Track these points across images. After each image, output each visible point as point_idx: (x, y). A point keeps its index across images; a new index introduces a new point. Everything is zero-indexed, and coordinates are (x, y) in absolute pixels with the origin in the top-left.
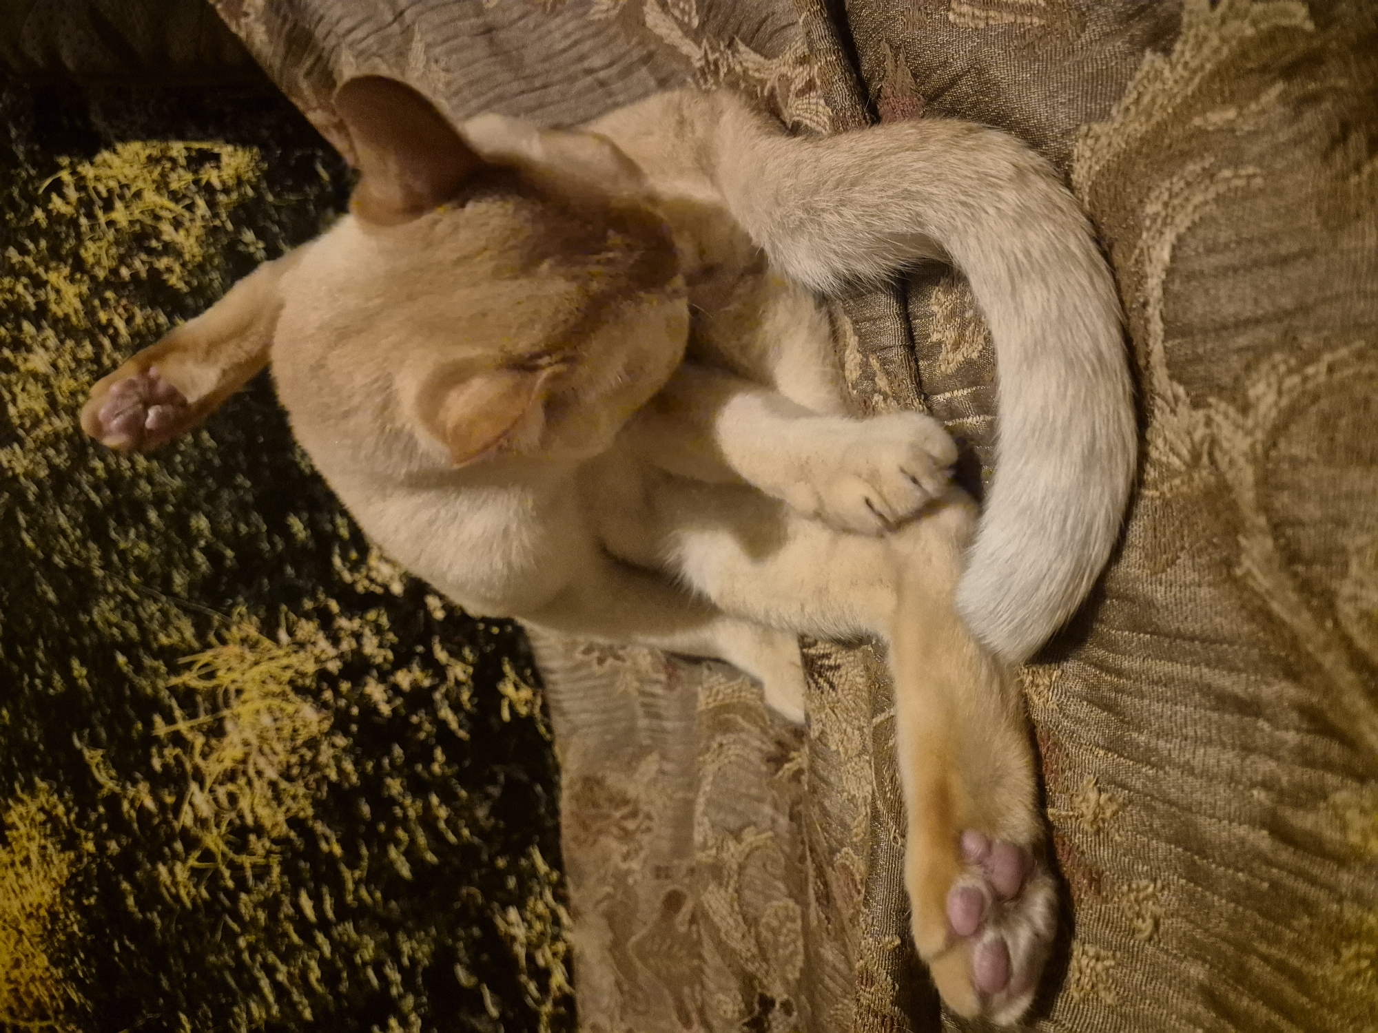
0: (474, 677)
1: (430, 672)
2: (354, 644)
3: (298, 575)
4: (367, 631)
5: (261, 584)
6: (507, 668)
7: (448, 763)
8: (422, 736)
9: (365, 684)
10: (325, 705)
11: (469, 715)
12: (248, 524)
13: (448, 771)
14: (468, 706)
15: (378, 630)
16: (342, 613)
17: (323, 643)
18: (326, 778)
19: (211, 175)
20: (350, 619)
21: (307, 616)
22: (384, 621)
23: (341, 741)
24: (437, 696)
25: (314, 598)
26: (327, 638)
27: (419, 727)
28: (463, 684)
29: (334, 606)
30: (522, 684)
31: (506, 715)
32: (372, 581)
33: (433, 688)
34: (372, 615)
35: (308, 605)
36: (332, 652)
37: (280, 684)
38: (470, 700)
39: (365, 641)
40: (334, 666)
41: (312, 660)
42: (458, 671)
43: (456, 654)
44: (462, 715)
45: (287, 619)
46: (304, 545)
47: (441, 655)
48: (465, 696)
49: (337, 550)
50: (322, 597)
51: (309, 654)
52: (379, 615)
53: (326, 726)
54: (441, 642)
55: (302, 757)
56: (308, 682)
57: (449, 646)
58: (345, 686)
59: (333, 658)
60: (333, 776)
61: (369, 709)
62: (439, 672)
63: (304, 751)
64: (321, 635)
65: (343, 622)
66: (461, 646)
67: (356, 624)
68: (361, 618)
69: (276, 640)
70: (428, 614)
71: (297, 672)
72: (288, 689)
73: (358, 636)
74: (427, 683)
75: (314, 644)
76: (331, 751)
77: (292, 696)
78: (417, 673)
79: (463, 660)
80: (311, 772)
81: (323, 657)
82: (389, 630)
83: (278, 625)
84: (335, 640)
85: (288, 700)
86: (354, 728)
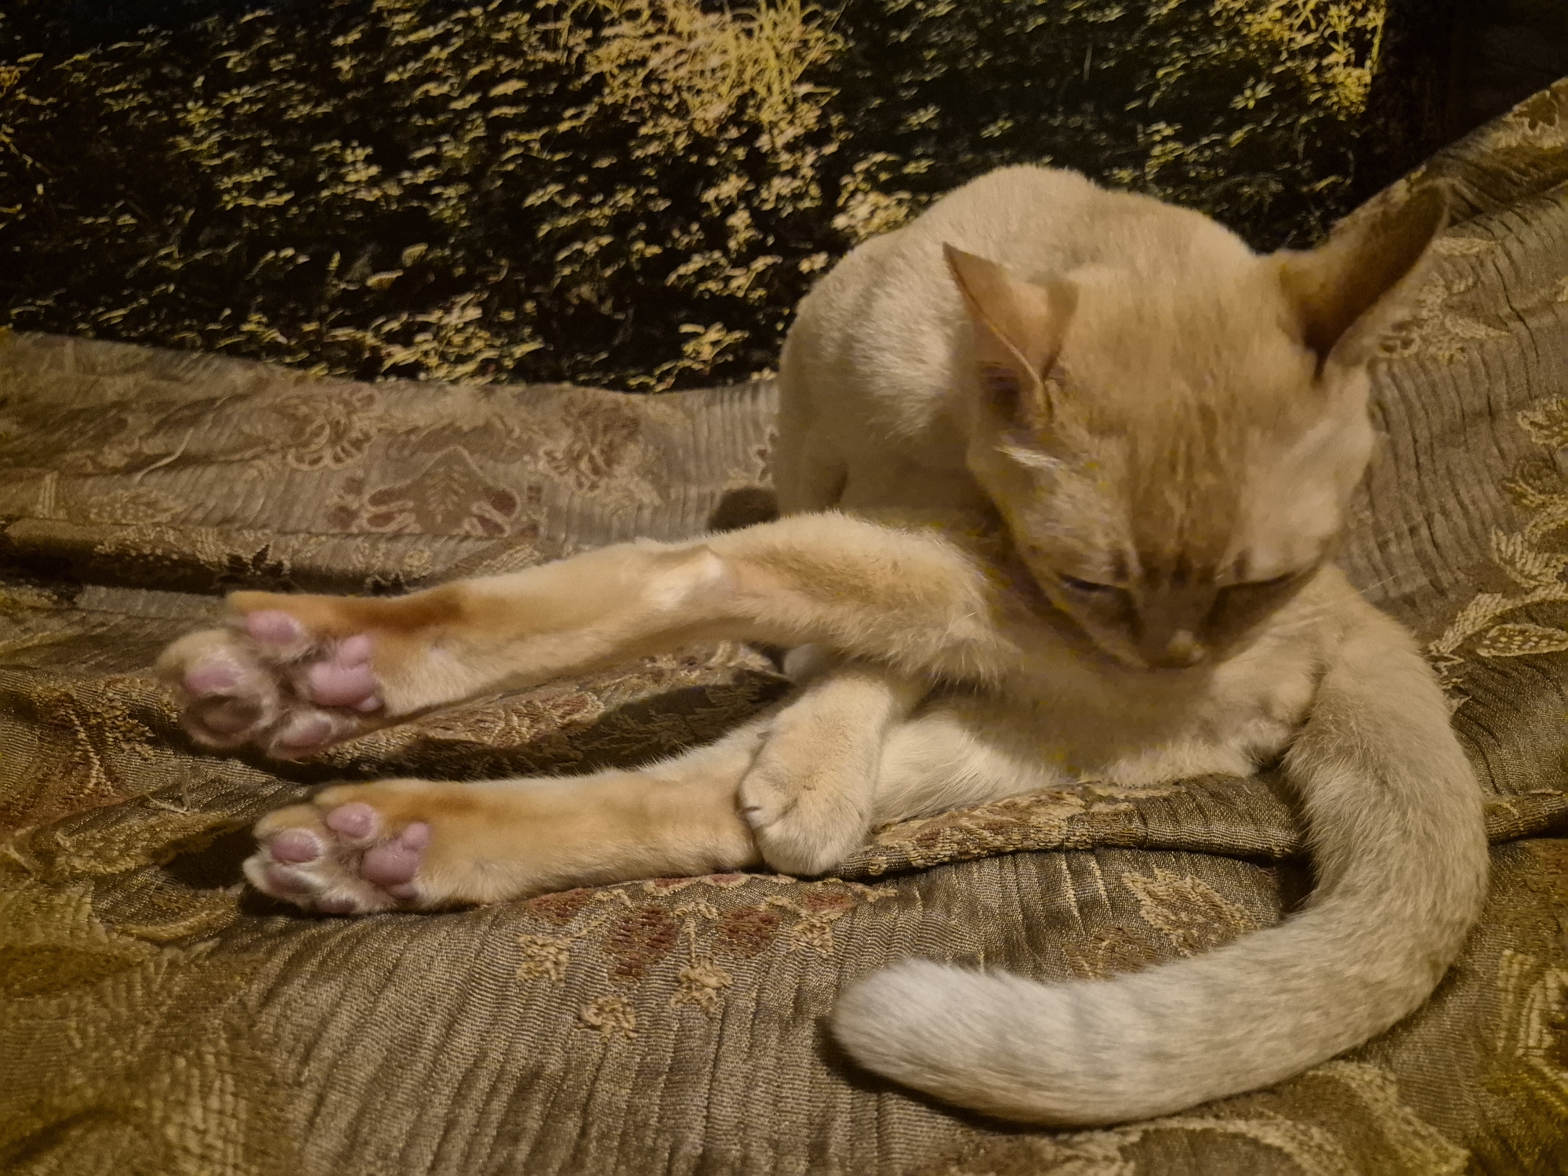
0: (732, 296)
1: (744, 250)
2: (784, 167)
4: (797, 183)
5: (864, 69)
6: (737, 335)
7: (642, 259)
8: (676, 234)
9: (740, 176)
10: (723, 129)
11: (691, 288)
12: (934, 60)
13: (634, 259)
15: (797, 196)
16: (820, 157)
17: (791, 133)
18: (644, 122)
19: (1340, 54)
20: (812, 166)
21: (822, 118)
22: (807, 204)
23: (681, 142)
24: (717, 255)
25: (841, 128)
26: (796, 138)
27: (685, 231)
28: (726, 286)
29: (830, 149)
30: (717, 350)
31: (686, 328)
32: (853, 194)
33: (726, 252)
34: (814, 190)
35: (835, 120)
36: (780, 142)
37: (752, 80)
38: (708, 290)
39: (787, 180)
40: (764, 142)
41: (774, 119)
42: (741, 281)
43: (760, 280)
44: (692, 280)
45: (823, 94)
46: (903, 121)
47: (760, 264)
48: (712, 286)
49: (891, 158)
50: (842, 136)
51: (780, 116)
52: (812, 199)
53: (699, 127)
54: (774, 264)
55: (670, 97)
56: (750, 111)
57: (771, 271)
58: (740, 153)
59: (773, 142)
60: (643, 131)
62: (743, 260)
63: (676, 100)
65: (810, 158)
66: (766, 286)
67: (807, 172)
68: (812, 178)
69: (800, 81)
70: (808, 254)
71: (763, 100)
72: (746, 88)
73: (793, 172)
74: (732, 244)
75: (791, 122)
76: (671, 131)
77: (738, 92)
78: (744, 235)
79: (752, 288)
80: (651, 106)
81: (776, 132)
82: (795, 208)
83: (817, 84)
84: (791, 147)
85: (732, 88)
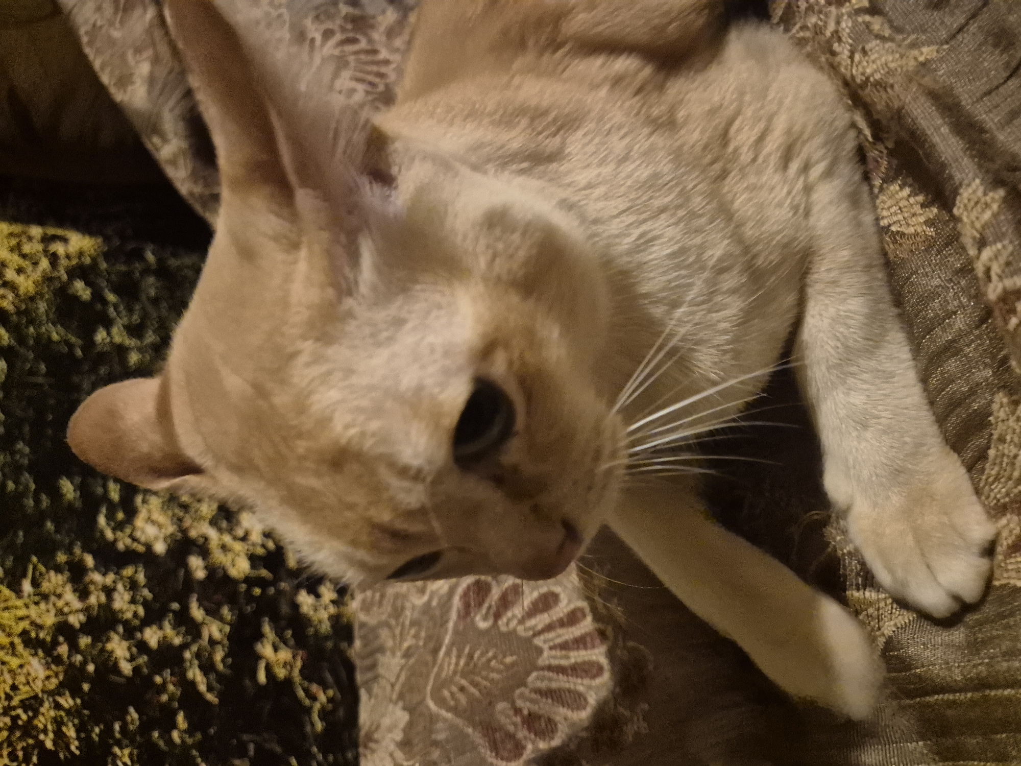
0: (230, 637)
1: (183, 629)
2: (103, 599)
3: (57, 530)
4: (120, 587)
5: (16, 535)
6: (267, 629)
7: (190, 731)
8: (164, 698)
9: (109, 639)
11: (220, 677)
12: (17, 482)
13: (189, 741)
14: (220, 667)
15: (133, 585)
16: (96, 568)
17: (70, 596)
19: (59, 248)
20: (104, 575)
21: (58, 569)
22: (141, 578)
24: (187, 655)
25: (69, 551)
26: (75, 591)
27: (162, 688)
28: (219, 643)
29: (89, 561)
30: (282, 645)
31: (262, 677)
32: (134, 539)
33: (185, 646)
34: (128, 571)
35: (61, 558)
36: (77, 604)
37: (9, 635)
38: (223, 660)
39: (116, 596)
40: (75, 620)
41: (53, 612)
42: (214, 630)
43: (213, 612)
44: (212, 676)
47: (197, 613)
48: (219, 656)
49: (104, 510)
50: (77, 550)
51: (51, 606)
52: (136, 572)
53: (53, 683)
54: (198, 600)
56: (42, 635)
57: (207, 604)
58: (84, 641)
59: (77, 611)
60: (49, 744)
61: (108, 666)
62: (193, 630)
64: (69, 587)
65: (97, 577)
66: (219, 605)
67: (110, 579)
68: (116, 573)
69: (18, 592)
70: (188, 573)
71: (33, 623)
73: (109, 591)
74: (177, 641)
75: (59, 596)
76: (52, 713)
78: (168, 630)
79: (221, 619)
81: (66, 610)
82: (144, 586)
83: (24, 575)
84: (83, 594)
86: (86, 687)
